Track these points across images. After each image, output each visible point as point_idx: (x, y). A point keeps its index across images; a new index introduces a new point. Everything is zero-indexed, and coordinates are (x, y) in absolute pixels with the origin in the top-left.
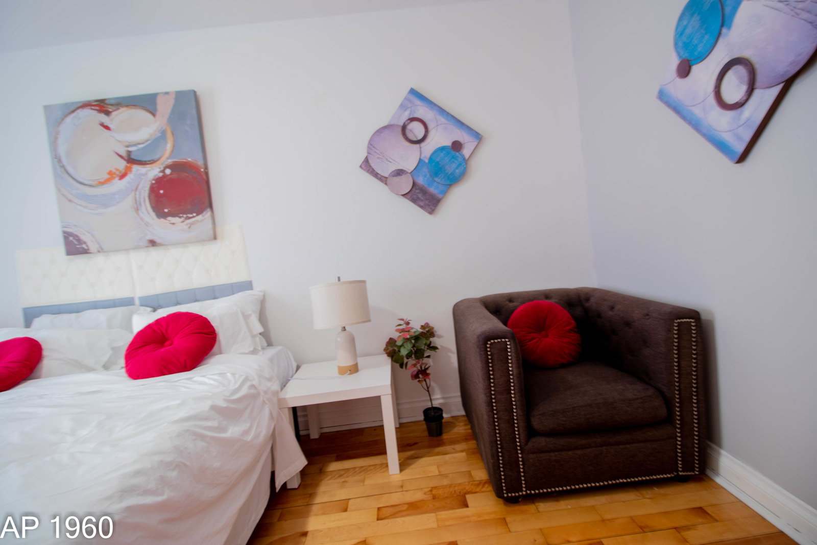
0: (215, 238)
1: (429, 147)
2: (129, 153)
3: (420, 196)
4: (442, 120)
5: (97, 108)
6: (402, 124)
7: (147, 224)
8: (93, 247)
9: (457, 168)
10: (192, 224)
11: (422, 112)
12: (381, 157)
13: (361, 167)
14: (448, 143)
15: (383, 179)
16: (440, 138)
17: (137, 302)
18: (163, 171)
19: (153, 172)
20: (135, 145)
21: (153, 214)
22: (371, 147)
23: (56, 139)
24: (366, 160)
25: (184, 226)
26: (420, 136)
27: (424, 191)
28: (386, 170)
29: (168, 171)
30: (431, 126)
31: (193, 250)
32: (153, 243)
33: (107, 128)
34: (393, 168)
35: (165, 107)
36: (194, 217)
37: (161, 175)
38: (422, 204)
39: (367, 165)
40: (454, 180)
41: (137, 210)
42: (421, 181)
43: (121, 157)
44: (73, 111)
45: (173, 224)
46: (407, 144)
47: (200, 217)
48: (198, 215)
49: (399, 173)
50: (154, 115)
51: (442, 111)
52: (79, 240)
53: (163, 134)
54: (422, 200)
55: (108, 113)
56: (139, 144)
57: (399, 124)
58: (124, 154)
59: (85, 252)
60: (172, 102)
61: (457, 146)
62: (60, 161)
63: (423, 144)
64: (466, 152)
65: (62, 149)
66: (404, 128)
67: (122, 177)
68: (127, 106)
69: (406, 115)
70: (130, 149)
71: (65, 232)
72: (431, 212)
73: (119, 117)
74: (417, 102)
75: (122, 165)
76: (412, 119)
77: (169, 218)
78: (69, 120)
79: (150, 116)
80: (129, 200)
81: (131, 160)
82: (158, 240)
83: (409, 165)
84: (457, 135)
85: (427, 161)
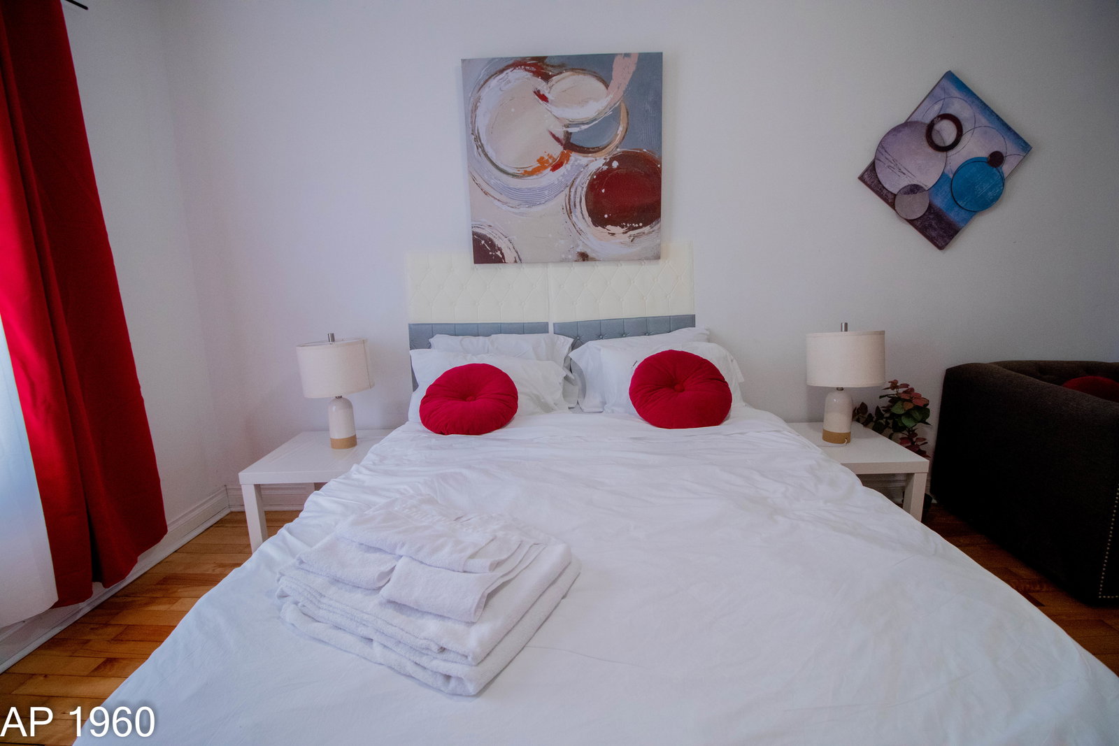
0: (657, 257)
1: (958, 157)
2: (568, 135)
3: (933, 223)
4: (983, 120)
5: (534, 69)
6: (928, 121)
7: (580, 232)
8: (509, 255)
9: (991, 189)
10: (635, 236)
11: (959, 107)
12: (892, 165)
13: (861, 178)
14: (984, 153)
15: (890, 199)
16: (974, 147)
17: (551, 328)
18: (609, 164)
19: (596, 163)
20: (578, 125)
21: (589, 220)
22: (880, 149)
23: (475, 108)
24: (872, 168)
25: (626, 238)
26: (949, 141)
27: (940, 217)
28: (895, 184)
29: (615, 164)
30: (967, 126)
31: (626, 269)
32: (584, 257)
33: (544, 98)
34: (905, 182)
35: (622, 75)
36: (639, 227)
37: (606, 168)
38: (934, 234)
39: (871, 178)
40: (982, 205)
41: (570, 213)
42: (939, 203)
43: (557, 139)
44: (502, 71)
45: (613, 234)
46: (930, 150)
47: (647, 229)
48: (645, 225)
49: (914, 189)
50: (607, 86)
51: (985, 108)
52: (492, 245)
53: (616, 111)
54: (935, 230)
55: (547, 78)
56: (583, 124)
57: (923, 121)
58: (561, 136)
59: (500, 260)
60: (633, 68)
61: (996, 159)
62: (478, 139)
63: (951, 153)
64: (1006, 168)
65: (482, 123)
66: (930, 127)
67: (556, 167)
68: (572, 70)
69: (935, 110)
70: (570, 130)
71: (474, 233)
72: (941, 248)
73: (565, 82)
74: (955, 92)
75: (557, 150)
76: (943, 117)
77: (609, 227)
78: (493, 82)
79: (601, 86)
80: (561, 199)
81: (570, 145)
82: (591, 254)
83: (928, 179)
84: (999, 143)
85: (951, 176)
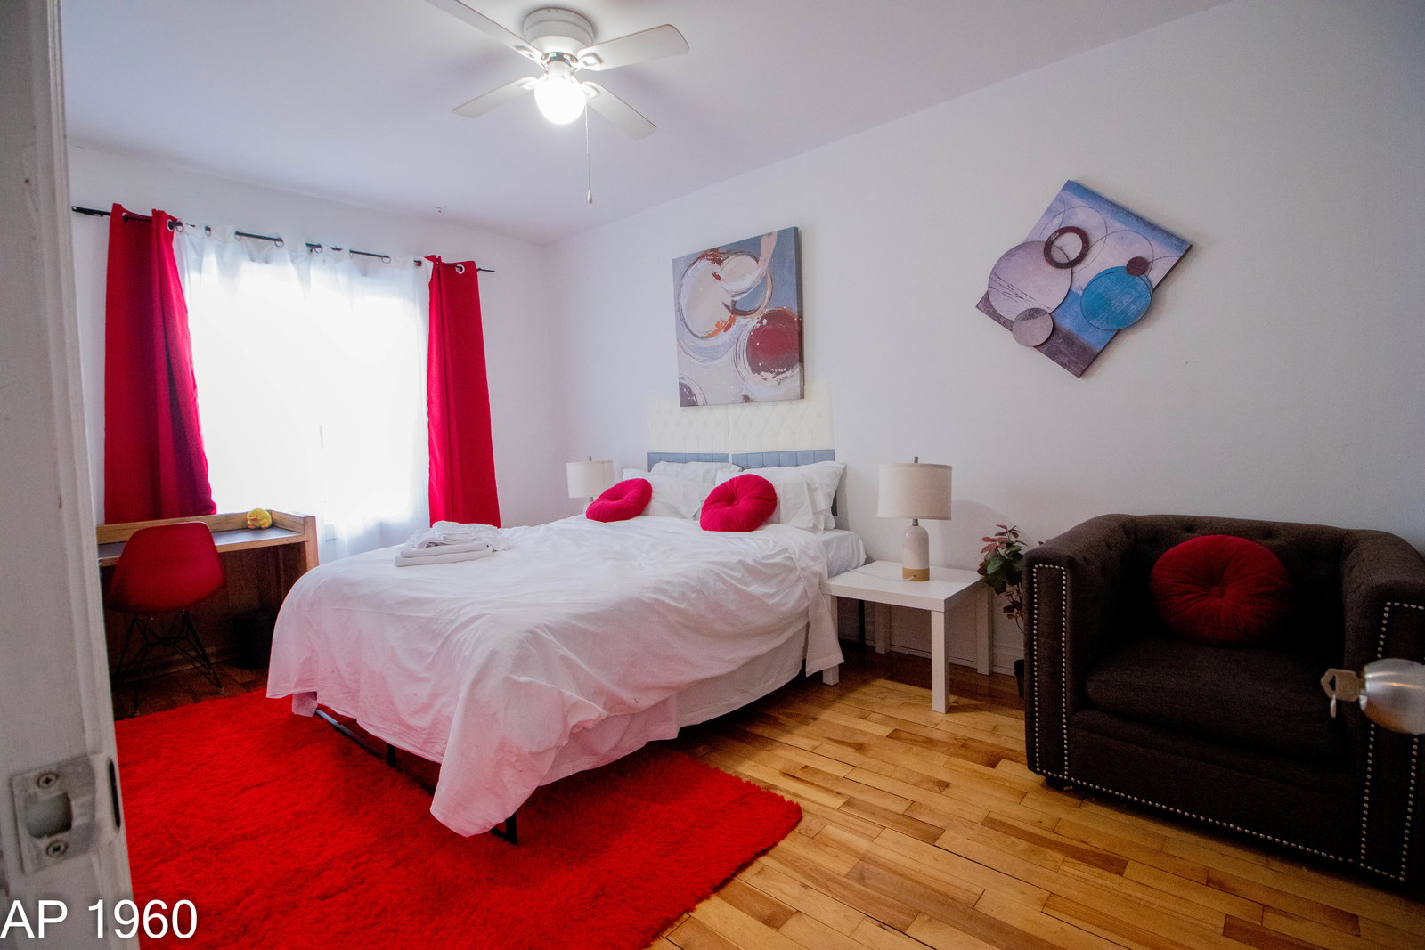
0: (802, 396)
1: (1086, 273)
2: (734, 302)
3: (1063, 348)
4: (1116, 225)
5: (712, 258)
6: (1046, 239)
7: (743, 379)
8: (700, 402)
9: (1133, 302)
10: (781, 380)
11: (1085, 216)
12: (1008, 291)
13: (977, 307)
14: (1122, 262)
15: (1007, 324)
16: (1108, 255)
17: (730, 459)
18: (761, 322)
19: (752, 322)
20: (739, 294)
21: (749, 368)
22: (995, 278)
23: (679, 295)
24: (986, 298)
25: (774, 382)
26: (1073, 255)
27: (1070, 340)
28: (1011, 309)
29: (765, 321)
30: (1094, 236)
31: (783, 408)
32: (747, 399)
33: (718, 278)
34: (1024, 306)
35: (767, 250)
36: (784, 372)
37: (759, 325)
38: (1065, 360)
39: (986, 305)
40: (1123, 324)
41: (736, 364)
42: (1067, 324)
43: (727, 307)
44: (694, 263)
45: (766, 379)
46: (1051, 269)
47: (789, 373)
48: (787, 370)
49: (1034, 313)
50: (757, 261)
51: (1117, 209)
52: (690, 392)
53: (765, 279)
54: (1066, 355)
55: (719, 262)
56: (743, 293)
57: (1041, 240)
58: (729, 304)
59: (694, 404)
60: (774, 243)
61: (1138, 266)
62: (681, 314)
63: (1077, 269)
64: (1155, 275)
65: (683, 302)
66: (1049, 245)
67: (727, 329)
68: (735, 253)
69: (1056, 224)
70: (735, 299)
71: (680, 384)
72: (1081, 373)
73: (732, 263)
74: (1075, 201)
75: (727, 315)
76: (1062, 231)
77: (762, 373)
78: (690, 272)
79: (753, 261)
80: (731, 354)
81: (736, 311)
82: (751, 397)
83: (1051, 301)
84: (1141, 247)
85: (1081, 294)
